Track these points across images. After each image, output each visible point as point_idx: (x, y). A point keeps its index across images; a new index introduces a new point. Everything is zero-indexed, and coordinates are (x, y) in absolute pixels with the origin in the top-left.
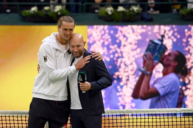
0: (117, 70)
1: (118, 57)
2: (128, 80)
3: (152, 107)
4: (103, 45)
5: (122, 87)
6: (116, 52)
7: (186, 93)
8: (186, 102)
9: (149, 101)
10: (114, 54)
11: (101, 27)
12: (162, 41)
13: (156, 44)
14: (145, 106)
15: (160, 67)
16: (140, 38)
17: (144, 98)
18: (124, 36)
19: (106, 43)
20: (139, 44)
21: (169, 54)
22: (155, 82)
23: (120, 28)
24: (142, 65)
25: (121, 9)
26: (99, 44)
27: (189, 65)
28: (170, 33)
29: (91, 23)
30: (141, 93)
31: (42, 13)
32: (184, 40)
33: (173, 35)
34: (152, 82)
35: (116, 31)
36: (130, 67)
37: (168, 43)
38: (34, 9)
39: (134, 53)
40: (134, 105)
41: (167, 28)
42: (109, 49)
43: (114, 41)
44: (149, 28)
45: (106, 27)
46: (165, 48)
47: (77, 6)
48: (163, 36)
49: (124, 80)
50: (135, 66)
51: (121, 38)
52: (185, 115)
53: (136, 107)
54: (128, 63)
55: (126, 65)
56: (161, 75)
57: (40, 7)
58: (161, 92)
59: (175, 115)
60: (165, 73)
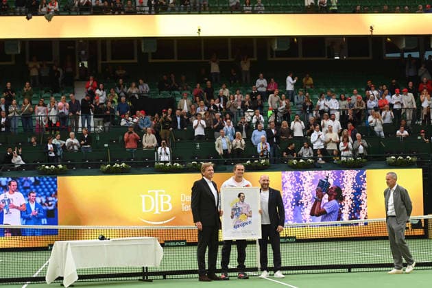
0: (301, 199)
1: (301, 191)
2: (307, 204)
3: (322, 221)
4: (291, 183)
5: (304, 209)
6: (300, 187)
7: (342, 211)
8: (343, 217)
9: (320, 217)
10: (298, 188)
11: (290, 172)
12: (327, 180)
13: (324, 182)
14: (318, 220)
15: (326, 196)
16: (313, 178)
17: (317, 216)
18: (304, 177)
19: (293, 182)
20: (313, 182)
21: (332, 188)
22: (324, 206)
23: (301, 172)
24: (315, 195)
25: (301, 161)
26: (289, 182)
27: (344, 194)
28: (332, 175)
29: (284, 170)
30: (315, 212)
31: (253, 165)
32: (340, 179)
33: (333, 176)
34: (322, 205)
35: (299, 174)
36: (309, 197)
37: (331, 181)
38: (248, 162)
39: (311, 187)
40: (311, 220)
41: (330, 172)
42: (295, 186)
43: (299, 180)
44: (320, 172)
45: (293, 172)
46: (329, 184)
47: (275, 160)
48: (328, 177)
49: (305, 204)
50: (311, 196)
51: (302, 179)
52: (343, 225)
53: (313, 221)
54: (307, 194)
55: (306, 195)
56: (327, 201)
57: (252, 161)
58: (328, 211)
59: (336, 225)
60: (330, 200)
